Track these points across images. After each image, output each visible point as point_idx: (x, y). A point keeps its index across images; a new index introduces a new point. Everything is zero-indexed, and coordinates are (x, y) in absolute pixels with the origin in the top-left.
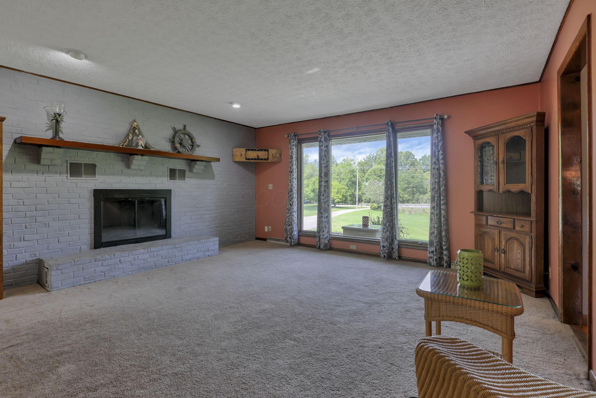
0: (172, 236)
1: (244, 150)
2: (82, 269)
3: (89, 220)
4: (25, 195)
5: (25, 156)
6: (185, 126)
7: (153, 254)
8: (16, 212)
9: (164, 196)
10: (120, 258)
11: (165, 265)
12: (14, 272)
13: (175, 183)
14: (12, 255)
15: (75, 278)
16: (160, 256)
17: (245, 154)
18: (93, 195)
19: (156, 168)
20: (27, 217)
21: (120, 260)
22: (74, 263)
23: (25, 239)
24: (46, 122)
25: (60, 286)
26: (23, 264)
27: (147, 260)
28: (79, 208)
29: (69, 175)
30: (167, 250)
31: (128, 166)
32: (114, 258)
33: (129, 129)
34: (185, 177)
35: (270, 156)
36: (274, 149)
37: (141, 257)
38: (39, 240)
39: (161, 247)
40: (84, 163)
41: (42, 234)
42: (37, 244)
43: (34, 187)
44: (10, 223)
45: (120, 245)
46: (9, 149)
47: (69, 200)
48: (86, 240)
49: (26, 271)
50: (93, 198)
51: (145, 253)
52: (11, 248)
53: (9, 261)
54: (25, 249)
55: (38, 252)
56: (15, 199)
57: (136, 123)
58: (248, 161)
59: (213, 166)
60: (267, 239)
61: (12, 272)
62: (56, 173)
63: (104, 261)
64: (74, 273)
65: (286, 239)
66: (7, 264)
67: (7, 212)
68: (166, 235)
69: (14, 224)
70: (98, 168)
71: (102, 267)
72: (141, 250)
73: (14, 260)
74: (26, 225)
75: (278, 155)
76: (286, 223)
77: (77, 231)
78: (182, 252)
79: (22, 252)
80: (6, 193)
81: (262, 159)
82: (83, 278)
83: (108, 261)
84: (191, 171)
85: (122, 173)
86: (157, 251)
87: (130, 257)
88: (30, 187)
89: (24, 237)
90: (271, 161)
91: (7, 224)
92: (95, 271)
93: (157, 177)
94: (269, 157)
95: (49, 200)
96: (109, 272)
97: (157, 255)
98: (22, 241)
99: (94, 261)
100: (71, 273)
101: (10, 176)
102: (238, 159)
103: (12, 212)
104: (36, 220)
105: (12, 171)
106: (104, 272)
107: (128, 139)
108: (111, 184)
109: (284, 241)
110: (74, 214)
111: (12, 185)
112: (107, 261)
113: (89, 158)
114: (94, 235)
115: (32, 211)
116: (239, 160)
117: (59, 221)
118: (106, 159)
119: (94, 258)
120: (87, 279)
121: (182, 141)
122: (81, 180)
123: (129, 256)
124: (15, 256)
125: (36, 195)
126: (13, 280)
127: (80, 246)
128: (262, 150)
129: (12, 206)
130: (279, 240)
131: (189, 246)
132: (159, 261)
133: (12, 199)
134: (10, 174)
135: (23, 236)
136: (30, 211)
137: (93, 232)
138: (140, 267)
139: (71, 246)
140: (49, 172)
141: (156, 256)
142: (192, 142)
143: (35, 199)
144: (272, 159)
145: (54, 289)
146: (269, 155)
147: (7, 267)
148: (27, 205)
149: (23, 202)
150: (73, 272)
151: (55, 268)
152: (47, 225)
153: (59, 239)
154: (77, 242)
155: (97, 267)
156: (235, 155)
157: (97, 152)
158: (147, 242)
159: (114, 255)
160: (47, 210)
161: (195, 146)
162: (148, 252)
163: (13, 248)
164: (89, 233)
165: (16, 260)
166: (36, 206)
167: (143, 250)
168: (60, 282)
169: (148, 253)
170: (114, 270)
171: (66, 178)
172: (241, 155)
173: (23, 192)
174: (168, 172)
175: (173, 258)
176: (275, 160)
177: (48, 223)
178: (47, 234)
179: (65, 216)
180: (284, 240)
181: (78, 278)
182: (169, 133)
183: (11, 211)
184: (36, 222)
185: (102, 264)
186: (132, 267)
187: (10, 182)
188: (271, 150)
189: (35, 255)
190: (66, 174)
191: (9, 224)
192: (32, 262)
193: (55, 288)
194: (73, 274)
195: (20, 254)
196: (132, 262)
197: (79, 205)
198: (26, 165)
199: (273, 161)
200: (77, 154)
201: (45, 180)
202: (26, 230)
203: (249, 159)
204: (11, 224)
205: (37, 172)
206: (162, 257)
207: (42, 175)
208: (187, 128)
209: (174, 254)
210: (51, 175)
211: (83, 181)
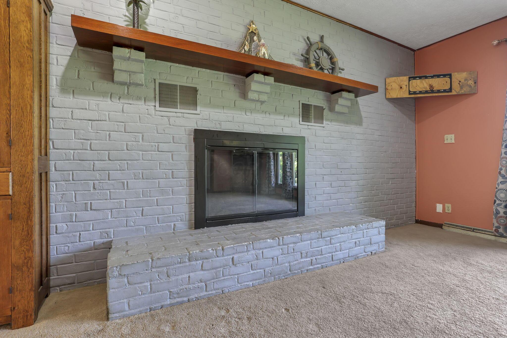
0: (306, 212)
1: (406, 78)
2: (165, 275)
3: (187, 180)
4: (93, 132)
5: (93, 68)
6: (322, 37)
7: (287, 249)
8: (79, 160)
9: (295, 147)
10: (234, 254)
11: (306, 268)
12: (76, 262)
13: (310, 127)
14: (74, 234)
15: (154, 292)
16: (298, 253)
17: (408, 86)
18: (194, 139)
19: (283, 102)
20: (97, 171)
21: (233, 258)
22: (152, 264)
23: (93, 208)
24: (124, 14)
25: (126, 308)
26: (90, 249)
27: (277, 259)
28: (173, 160)
29: (157, 104)
30: (309, 242)
31: (244, 95)
32: (223, 254)
33: (244, 35)
34: (322, 119)
35: (456, 86)
36: (464, 71)
37: (268, 253)
38: (114, 210)
39: (300, 236)
40: (180, 86)
41: (118, 200)
42: (111, 217)
43: (105, 121)
44: (71, 179)
45: (232, 224)
46: (70, 54)
47: (158, 145)
48: (183, 214)
49: (93, 261)
50: (193, 144)
51: (274, 247)
52: (73, 222)
53: (69, 243)
54: (93, 224)
55: (112, 230)
56: (78, 139)
57: (254, 26)
58: (413, 96)
59: (359, 104)
60: (442, 225)
61: (74, 262)
62: (139, 98)
63: (205, 261)
64: (152, 283)
65: (496, 231)
66: (67, 248)
67: (67, 160)
68: (298, 211)
69: (76, 181)
70: (200, 95)
71: (202, 272)
72: (269, 240)
73: (77, 242)
74: (94, 184)
75: (471, 82)
76: (498, 202)
77: (169, 197)
78: (332, 245)
79: (88, 229)
80: (65, 128)
81: (439, 91)
82: (169, 294)
83: (212, 260)
84: (331, 109)
85: (235, 105)
86: (294, 243)
87: (249, 253)
88: (101, 121)
89: (91, 203)
90: (456, 94)
91: (67, 181)
92: (189, 280)
93: (284, 116)
94: (453, 87)
95: (129, 143)
96: (213, 281)
97: (294, 250)
98: (88, 211)
99: (187, 260)
100: (146, 284)
101: (72, 99)
102: (394, 94)
103: (74, 160)
104: (109, 176)
105: (75, 91)
106: (205, 282)
107: (243, 50)
108: (219, 123)
109: (493, 234)
110: (165, 169)
111: (74, 114)
112: (210, 260)
113: (188, 77)
114: (195, 205)
115: (103, 160)
116: (397, 95)
117: (143, 179)
118: (212, 81)
119: (188, 254)
120: (175, 296)
121: (319, 60)
122: (176, 112)
123: (248, 251)
124: (78, 235)
125: (110, 134)
126: (74, 275)
127: (175, 223)
128: (438, 76)
129: (74, 151)
130: (474, 229)
131: (342, 235)
132: (297, 262)
133: (74, 138)
134: (71, 96)
135: (89, 202)
136: (100, 160)
137: (193, 201)
138: (266, 273)
139: (160, 222)
140: (129, 96)
141: (292, 251)
142: (333, 63)
143: (108, 139)
144: (459, 89)
145: (115, 315)
146: (453, 83)
147: (67, 253)
148: (95, 150)
149: (91, 144)
150: (151, 281)
151: (116, 273)
152: (124, 185)
153: (143, 209)
154: (169, 215)
155: (192, 272)
156: (389, 88)
157: (199, 69)
158: (271, 220)
159: (223, 249)
160: (125, 160)
161: (337, 69)
162: (279, 245)
163: (75, 222)
164: (188, 202)
165: (80, 241)
166: (109, 153)
167: (272, 241)
168: (125, 300)
169: (280, 247)
170: (223, 278)
171: (153, 107)
172: (401, 88)
173: (90, 129)
174: (299, 108)
175: (319, 257)
176: (465, 90)
177: (127, 182)
178: (126, 201)
179: (152, 171)
180: (492, 232)
181: (158, 293)
182: (301, 47)
183: (72, 159)
184: (109, 180)
185: (202, 266)
186: (252, 272)
187: (71, 110)
188: (456, 73)
189: (108, 235)
190: (154, 101)
191: (70, 181)
192: (103, 246)
193: (116, 313)
194: (150, 284)
195: (86, 232)
196: (252, 263)
197: (172, 155)
198: (94, 83)
199: (461, 92)
200: (169, 69)
201: (123, 109)
202: (94, 191)
203: (415, 93)
204: (73, 180)
205: (111, 95)
206: (301, 253)
207: (118, 101)
208: (325, 40)
209: (320, 248)
210: (131, 102)
211: (180, 115)
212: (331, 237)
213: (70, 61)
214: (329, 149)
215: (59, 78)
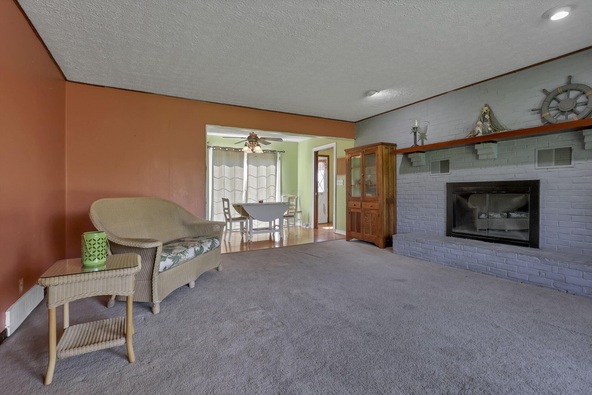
0: (541, 245)
3: (444, 210)
4: (409, 188)
6: (569, 78)
7: (466, 254)
8: (405, 199)
13: (549, 170)
18: (446, 187)
19: (517, 154)
21: (434, 247)
22: (404, 238)
25: (397, 251)
27: (460, 256)
28: (438, 199)
34: (571, 160)
37: (453, 251)
40: (440, 161)
51: (458, 249)
57: (486, 108)
68: (529, 242)
70: (451, 163)
72: (454, 245)
74: (409, 208)
82: (409, 252)
85: (473, 165)
88: (411, 183)
92: (416, 250)
93: (516, 165)
95: (420, 191)
96: (425, 254)
97: (471, 256)
99: (416, 241)
106: (422, 253)
108: (462, 178)
112: (424, 244)
113: (445, 156)
114: (447, 224)
118: (458, 154)
123: (442, 246)
127: (438, 231)
134: (402, 175)
135: (407, 216)
136: (411, 199)
142: (587, 97)
143: (413, 190)
145: (394, 252)
149: (408, 193)
151: (395, 238)
153: (425, 222)
157: (450, 149)
159: (430, 242)
160: (419, 199)
164: (444, 222)
166: (413, 196)
168: (397, 248)
171: (429, 174)
174: (535, 155)
186: (444, 258)
190: (429, 171)
198: (409, 168)
200: (436, 154)
201: (418, 177)
202: (409, 211)
205: (414, 172)
206: (478, 260)
210: (420, 173)
211: (440, 176)
212: (507, 259)
213: (402, 162)
214: (583, 189)
215: (399, 169)
